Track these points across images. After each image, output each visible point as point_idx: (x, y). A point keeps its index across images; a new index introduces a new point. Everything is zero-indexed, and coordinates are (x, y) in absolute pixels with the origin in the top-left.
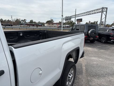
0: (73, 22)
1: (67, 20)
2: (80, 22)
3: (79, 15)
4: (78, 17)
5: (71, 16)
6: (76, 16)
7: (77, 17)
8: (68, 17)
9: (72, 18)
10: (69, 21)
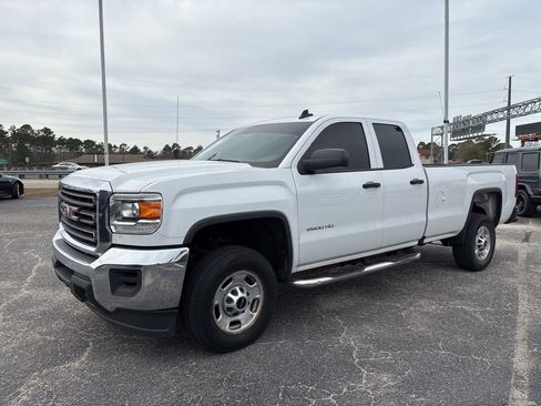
0: (493, 139)
1: (464, 131)
2: (536, 140)
3: (526, 104)
4: (521, 115)
5: (485, 115)
6: (513, 112)
7: (515, 116)
8: (468, 120)
9: (490, 122)
10: (474, 137)
